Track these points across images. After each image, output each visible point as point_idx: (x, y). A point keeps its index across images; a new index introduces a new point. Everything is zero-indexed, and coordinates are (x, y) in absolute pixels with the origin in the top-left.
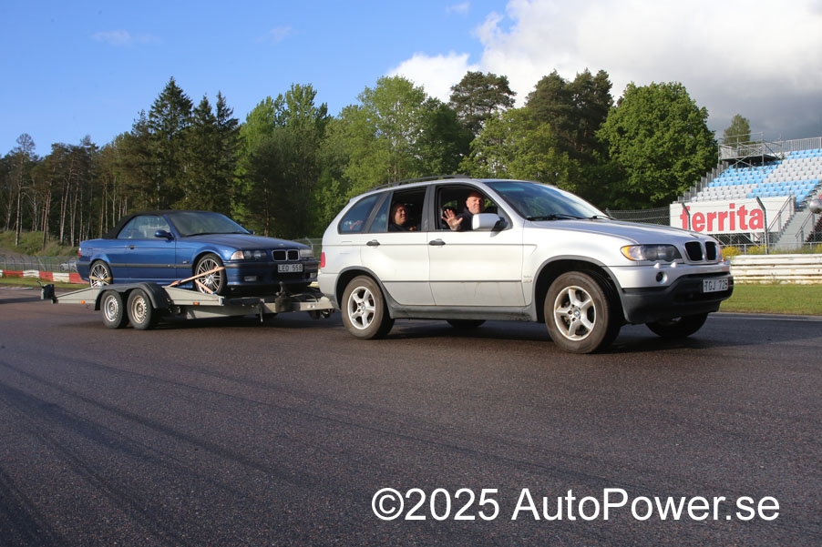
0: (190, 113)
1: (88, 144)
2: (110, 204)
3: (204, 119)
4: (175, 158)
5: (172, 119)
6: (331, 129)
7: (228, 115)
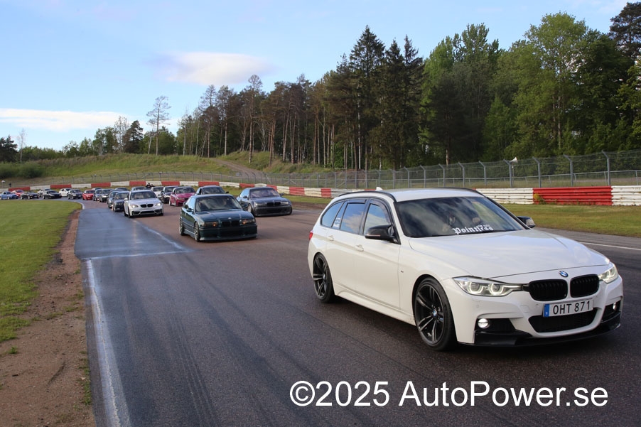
0: (383, 54)
1: (302, 81)
2: (321, 129)
3: (394, 59)
4: (371, 92)
5: (368, 60)
6: (502, 62)
7: (414, 55)
